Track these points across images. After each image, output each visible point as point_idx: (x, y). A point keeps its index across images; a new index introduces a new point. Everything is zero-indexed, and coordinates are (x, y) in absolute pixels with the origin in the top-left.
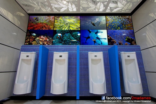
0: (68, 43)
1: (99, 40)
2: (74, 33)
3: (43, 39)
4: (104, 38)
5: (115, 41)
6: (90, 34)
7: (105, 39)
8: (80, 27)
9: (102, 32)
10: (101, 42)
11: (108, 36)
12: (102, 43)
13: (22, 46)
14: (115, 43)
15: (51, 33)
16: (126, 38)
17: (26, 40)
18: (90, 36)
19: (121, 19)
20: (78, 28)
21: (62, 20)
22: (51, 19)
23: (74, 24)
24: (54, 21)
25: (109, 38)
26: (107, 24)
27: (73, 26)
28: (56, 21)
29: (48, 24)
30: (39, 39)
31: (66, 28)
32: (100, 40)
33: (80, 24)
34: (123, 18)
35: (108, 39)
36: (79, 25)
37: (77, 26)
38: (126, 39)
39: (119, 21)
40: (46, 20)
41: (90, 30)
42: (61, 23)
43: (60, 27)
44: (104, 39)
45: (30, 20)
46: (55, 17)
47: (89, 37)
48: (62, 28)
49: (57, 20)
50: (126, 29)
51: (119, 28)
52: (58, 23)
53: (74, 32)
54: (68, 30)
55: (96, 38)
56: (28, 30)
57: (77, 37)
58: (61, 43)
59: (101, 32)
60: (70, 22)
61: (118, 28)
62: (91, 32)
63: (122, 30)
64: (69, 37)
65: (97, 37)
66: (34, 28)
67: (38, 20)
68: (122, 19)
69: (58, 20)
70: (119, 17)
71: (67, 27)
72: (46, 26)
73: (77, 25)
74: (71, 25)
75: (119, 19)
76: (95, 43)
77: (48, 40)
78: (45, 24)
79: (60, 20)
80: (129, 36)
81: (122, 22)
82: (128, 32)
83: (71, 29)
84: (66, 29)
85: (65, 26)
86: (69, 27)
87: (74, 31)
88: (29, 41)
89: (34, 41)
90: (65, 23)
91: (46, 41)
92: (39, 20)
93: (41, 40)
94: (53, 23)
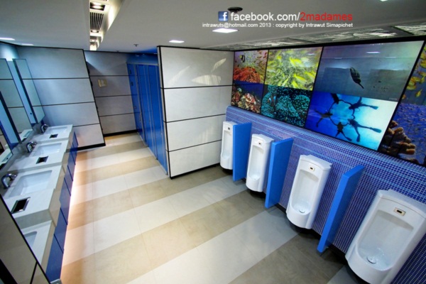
0: (283, 117)
2: (297, 98)
3: (249, 100)
4: (373, 127)
5: (412, 147)
6: (335, 105)
7: (377, 131)
8: (313, 81)
9: (375, 108)
10: (359, 135)
11: (391, 125)
13: (228, 109)
14: (411, 153)
15: (259, 90)
17: (232, 96)
18: (333, 111)
20: (310, 85)
21: (279, 59)
22: (262, 59)
23: (303, 74)
24: (267, 63)
25: (392, 131)
26: (415, 79)
27: (299, 78)
28: (269, 63)
29: (257, 70)
30: (244, 99)
31: (286, 82)
32: (360, 130)
33: (315, 74)
35: (387, 132)
36: (312, 77)
37: (308, 78)
40: (254, 60)
41: (339, 96)
42: (277, 69)
43: (275, 79)
44: (371, 128)
45: (235, 61)
46: (270, 53)
47: (329, 114)
48: (277, 80)
49: (272, 60)
52: (271, 68)
53: (298, 94)
54: (287, 86)
55: (349, 120)
56: (234, 81)
57: (302, 109)
58: (272, 113)
59: (371, 107)
60: (294, 67)
62: (340, 103)
64: (287, 104)
65: (353, 118)
66: (240, 77)
67: (244, 61)
69: (273, 62)
71: (287, 80)
72: (254, 74)
73: (309, 75)
74: (295, 76)
76: (338, 133)
77: (255, 103)
78: (254, 70)
79: (277, 60)
83: (295, 85)
84: (283, 85)
85: (284, 77)
86: (292, 79)
87: (299, 91)
88: (235, 100)
89: (240, 100)
90: (286, 69)
91: (252, 104)
92: (246, 61)
93: (247, 101)
94: (264, 67)
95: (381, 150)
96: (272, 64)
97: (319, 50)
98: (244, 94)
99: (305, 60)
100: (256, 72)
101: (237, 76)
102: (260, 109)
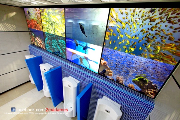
0: (56, 52)
1: (86, 61)
2: (60, 41)
4: (95, 61)
5: (111, 72)
7: (97, 63)
8: (65, 31)
10: (89, 65)
12: (90, 67)
13: (29, 47)
14: (111, 75)
15: (42, 35)
16: (137, 77)
17: (31, 39)
19: (154, 20)
20: (64, 33)
22: (38, 14)
23: (59, 26)
24: (41, 17)
25: (102, 63)
26: (108, 33)
27: (58, 29)
28: (42, 17)
31: (52, 31)
32: (89, 61)
33: (64, 26)
34: (164, 19)
35: (100, 64)
36: (64, 29)
37: (62, 30)
38: (137, 79)
39: (142, 28)
40: (35, 15)
42: (47, 22)
44: (94, 61)
45: (26, 15)
46: (41, 11)
48: (48, 29)
49: (43, 15)
50: (152, 56)
51: (132, 49)
52: (44, 21)
53: (60, 39)
54: (54, 34)
56: (29, 29)
57: (63, 48)
58: (51, 50)
59: (92, 49)
60: (54, 21)
61: (129, 50)
62: (79, 45)
63: (137, 57)
64: (56, 45)
68: (158, 21)
70: (151, 11)
71: (53, 29)
72: (37, 25)
74: (56, 27)
75: (148, 20)
76: (81, 63)
77: (42, 43)
78: (36, 21)
79: (45, 16)
80: (149, 76)
81: (153, 32)
82: (151, 67)
83: (57, 33)
84: (52, 33)
85: (51, 27)
86: (55, 29)
87: (60, 37)
88: (33, 41)
89: (35, 41)
90: (51, 23)
91: (41, 44)
92: (31, 15)
93: (38, 41)
94: (40, 20)
95: (99, 73)
96: (44, 18)
97: (63, 10)
98: (36, 38)
99: (58, 17)
100: (37, 23)
101: (30, 25)
102: (45, 47)
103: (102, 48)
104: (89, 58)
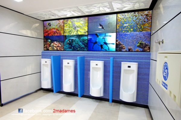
0: (77, 49)
1: (106, 45)
2: (82, 38)
3: (56, 44)
4: (112, 43)
5: (124, 46)
6: (98, 38)
7: (113, 44)
8: (87, 30)
9: (110, 36)
10: (109, 47)
11: (117, 41)
12: (109, 49)
13: (42, 53)
14: (124, 48)
15: (62, 38)
16: (138, 43)
17: (44, 45)
19: (137, 16)
20: (86, 32)
22: (61, 24)
23: (82, 28)
24: (64, 25)
25: (117, 43)
26: (118, 25)
27: (81, 30)
29: (59, 29)
30: (53, 45)
32: (108, 45)
33: (87, 27)
34: (140, 15)
36: (86, 29)
37: (85, 30)
38: (139, 44)
39: (133, 20)
40: (57, 24)
41: (98, 34)
42: (70, 27)
43: (69, 32)
44: (111, 44)
45: (44, 26)
46: (65, 21)
48: (71, 32)
49: (66, 24)
50: (141, 30)
51: (132, 30)
53: (82, 37)
54: (76, 34)
55: (104, 43)
56: (44, 37)
57: (85, 43)
58: (70, 48)
59: (109, 36)
60: (78, 26)
61: (130, 30)
63: (135, 33)
64: (78, 42)
65: (104, 41)
66: (48, 34)
67: (50, 26)
68: (138, 16)
70: (135, 13)
71: (76, 31)
72: (58, 31)
74: (79, 29)
75: (134, 16)
76: (102, 49)
77: (60, 45)
78: (57, 29)
79: (69, 24)
80: (143, 40)
81: (138, 20)
82: (142, 35)
83: (80, 33)
84: (74, 34)
85: (74, 30)
86: (78, 31)
87: (82, 36)
88: (46, 47)
89: (50, 46)
90: (74, 27)
91: (58, 46)
92: (51, 25)
93: (55, 45)
94: (63, 27)
95: (116, 51)
96: (67, 26)
97: (87, 18)
98: (52, 42)
99: (82, 22)
100: (58, 30)
102: (64, 48)
103: (115, 33)
104: (108, 43)
